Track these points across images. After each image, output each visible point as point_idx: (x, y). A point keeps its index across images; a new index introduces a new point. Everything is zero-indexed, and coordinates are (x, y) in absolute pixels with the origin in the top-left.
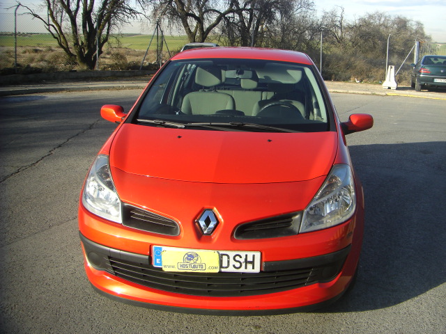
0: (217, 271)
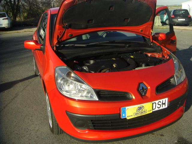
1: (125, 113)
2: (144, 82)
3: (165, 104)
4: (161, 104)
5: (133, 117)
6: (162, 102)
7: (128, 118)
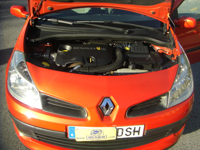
0: (115, 138)
1: (74, 133)
2: (112, 98)
3: (138, 132)
4: (132, 131)
5: (85, 140)
6: (133, 129)
7: (78, 140)
